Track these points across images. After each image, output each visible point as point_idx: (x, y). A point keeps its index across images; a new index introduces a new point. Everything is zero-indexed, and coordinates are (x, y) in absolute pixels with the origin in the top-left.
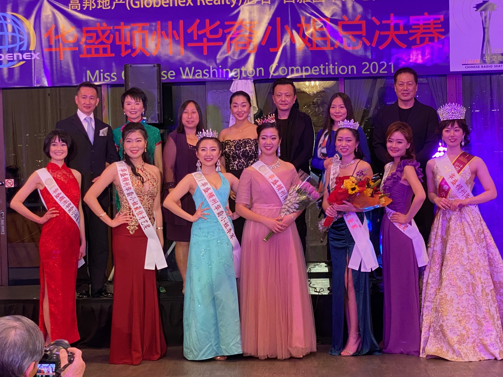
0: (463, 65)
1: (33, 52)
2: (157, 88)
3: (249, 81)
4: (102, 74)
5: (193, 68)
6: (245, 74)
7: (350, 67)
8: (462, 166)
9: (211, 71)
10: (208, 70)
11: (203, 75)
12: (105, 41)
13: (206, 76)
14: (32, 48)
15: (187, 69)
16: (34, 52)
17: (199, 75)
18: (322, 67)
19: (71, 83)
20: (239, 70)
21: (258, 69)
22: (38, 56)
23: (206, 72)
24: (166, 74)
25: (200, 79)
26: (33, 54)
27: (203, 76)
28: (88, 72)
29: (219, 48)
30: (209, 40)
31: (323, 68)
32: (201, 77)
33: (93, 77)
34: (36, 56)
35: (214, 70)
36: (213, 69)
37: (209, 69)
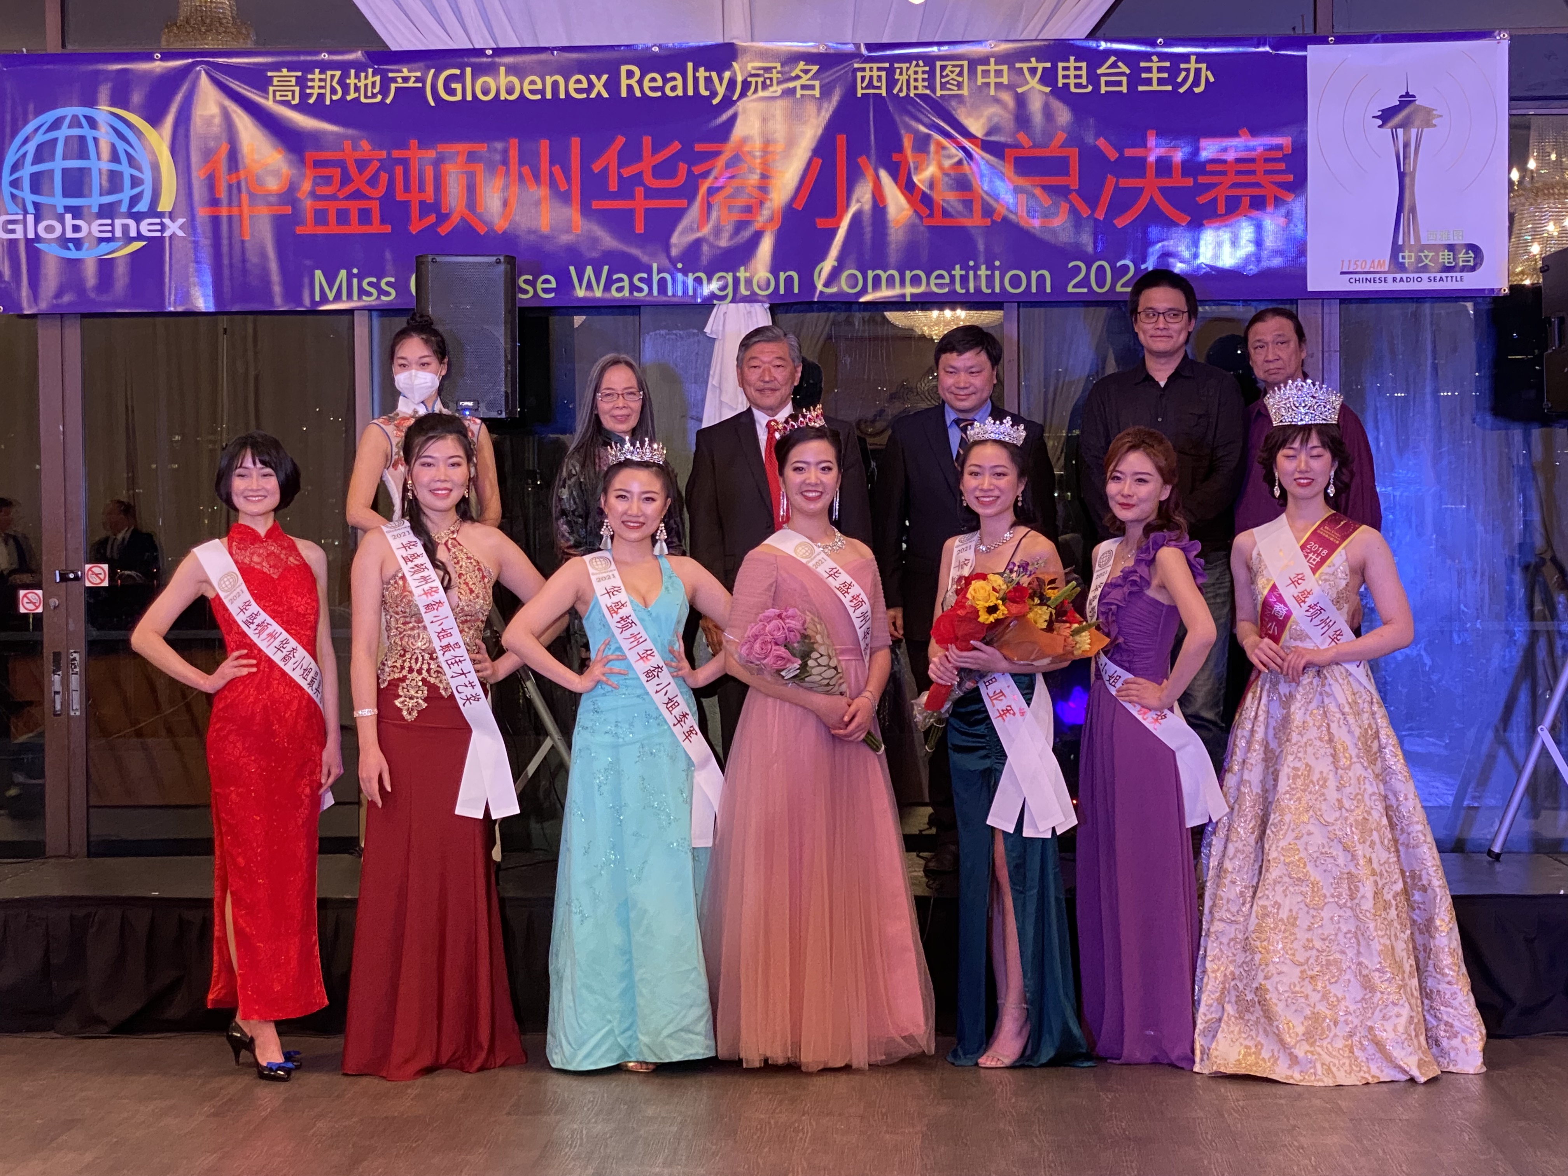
0: (1342, 273)
1: (167, 215)
2: (506, 323)
3: (757, 306)
4: (355, 281)
5: (606, 268)
6: (747, 290)
7: (1034, 274)
8: (1325, 552)
9: (655, 278)
10: (645, 275)
11: (633, 288)
12: (367, 190)
13: (640, 290)
14: (165, 204)
15: (589, 270)
16: (171, 218)
17: (620, 289)
18: (958, 272)
19: (272, 303)
20: (730, 277)
21: (782, 276)
22: (181, 228)
23: (641, 280)
24: (533, 284)
25: (623, 299)
26: (166, 221)
27: (631, 292)
28: (318, 274)
29: (678, 215)
30: (651, 193)
31: (961, 276)
32: (626, 292)
33: (331, 289)
34: (174, 228)
35: (661, 275)
36: (659, 272)
37: (649, 271)
